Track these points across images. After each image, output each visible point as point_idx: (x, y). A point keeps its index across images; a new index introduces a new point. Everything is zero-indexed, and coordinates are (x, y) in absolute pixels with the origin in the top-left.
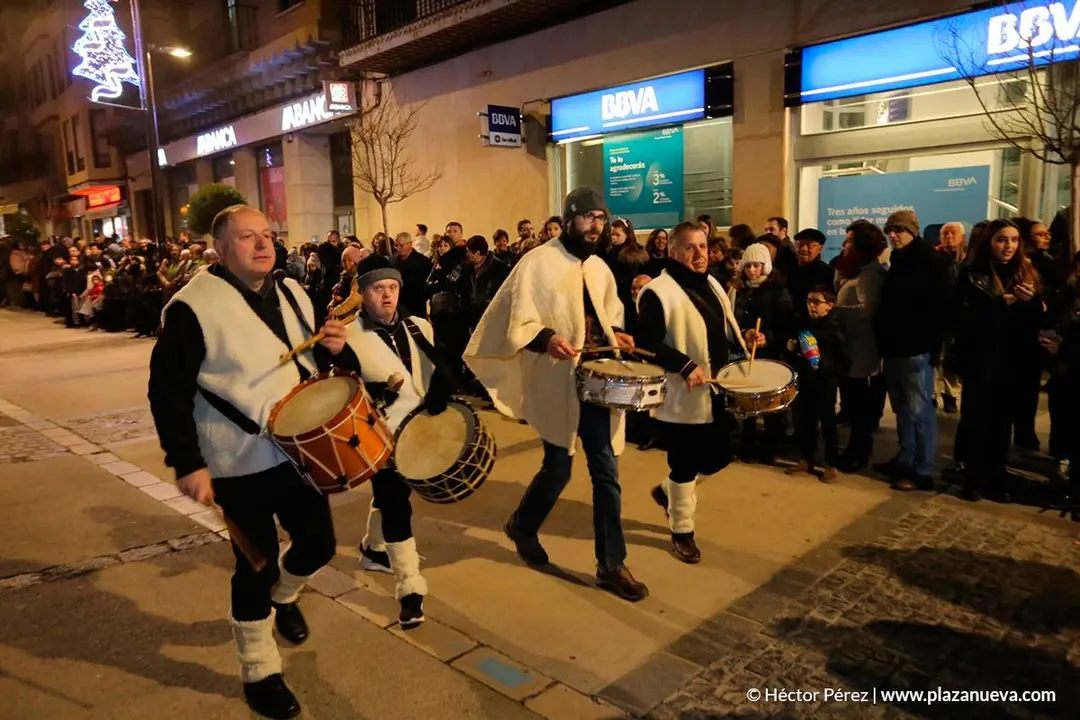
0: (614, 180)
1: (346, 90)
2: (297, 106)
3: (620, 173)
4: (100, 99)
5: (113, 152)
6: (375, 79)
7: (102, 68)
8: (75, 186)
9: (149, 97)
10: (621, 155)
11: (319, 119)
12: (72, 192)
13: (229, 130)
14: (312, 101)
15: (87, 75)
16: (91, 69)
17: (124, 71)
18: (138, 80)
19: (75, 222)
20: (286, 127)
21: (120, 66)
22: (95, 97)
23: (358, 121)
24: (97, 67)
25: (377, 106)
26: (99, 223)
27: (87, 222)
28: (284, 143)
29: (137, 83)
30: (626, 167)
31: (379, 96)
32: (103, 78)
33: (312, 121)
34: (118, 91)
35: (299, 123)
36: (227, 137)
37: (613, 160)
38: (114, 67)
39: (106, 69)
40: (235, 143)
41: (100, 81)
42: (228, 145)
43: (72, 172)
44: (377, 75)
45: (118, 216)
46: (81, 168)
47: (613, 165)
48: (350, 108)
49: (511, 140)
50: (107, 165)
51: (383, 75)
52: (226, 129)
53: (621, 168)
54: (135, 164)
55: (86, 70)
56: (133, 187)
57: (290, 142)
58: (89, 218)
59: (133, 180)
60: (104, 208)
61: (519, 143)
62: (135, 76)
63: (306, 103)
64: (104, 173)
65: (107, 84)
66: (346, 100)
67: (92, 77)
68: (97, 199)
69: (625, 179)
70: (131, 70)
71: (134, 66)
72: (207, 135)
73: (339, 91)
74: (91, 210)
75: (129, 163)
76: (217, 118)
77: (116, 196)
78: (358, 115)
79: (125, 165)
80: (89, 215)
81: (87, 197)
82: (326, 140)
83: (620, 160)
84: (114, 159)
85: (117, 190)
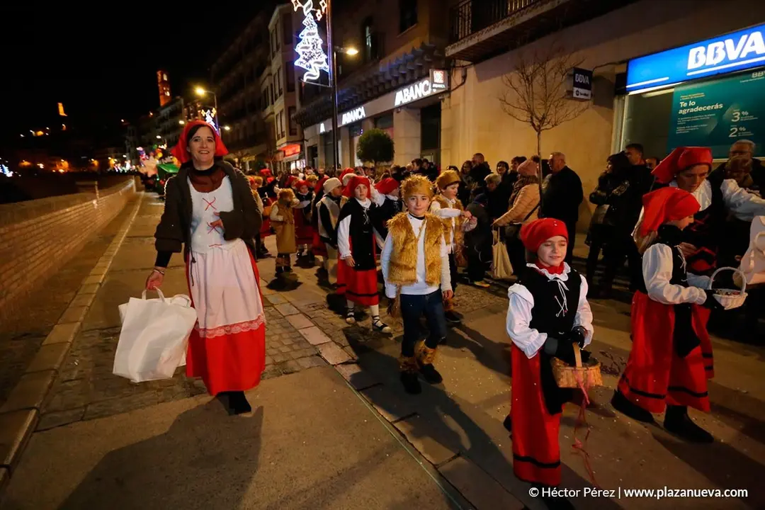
0: (681, 121)
1: (442, 75)
2: (406, 90)
3: (689, 114)
4: (308, 80)
5: (298, 127)
6: (463, 67)
7: (310, 61)
8: (280, 146)
9: (334, 80)
10: (692, 100)
11: (420, 96)
12: (278, 148)
13: (361, 109)
14: (416, 86)
15: (302, 66)
16: (304, 61)
17: (322, 63)
18: (328, 68)
19: (278, 164)
20: (397, 103)
21: (320, 60)
22: (305, 78)
23: (448, 95)
24: (307, 60)
25: (462, 84)
26: (289, 164)
27: (284, 163)
28: (395, 113)
29: (327, 71)
30: (698, 109)
31: (464, 77)
32: (310, 67)
33: (415, 98)
34: (317, 75)
35: (405, 101)
36: (360, 113)
37: (683, 104)
38: (316, 60)
39: (311, 62)
40: (364, 116)
41: (308, 69)
42: (360, 117)
43: (279, 139)
44: (465, 63)
45: (299, 159)
46: (283, 136)
47: (683, 108)
48: (444, 86)
49: (585, 95)
50: (295, 134)
51: (469, 63)
52: (359, 108)
53: (692, 110)
54: (308, 133)
55: (301, 62)
56: (307, 144)
57: (398, 112)
58: (285, 161)
59: (307, 141)
60: (293, 156)
61: (589, 97)
62: (328, 67)
63: (412, 88)
64: (294, 138)
65: (312, 71)
66: (442, 81)
67: (304, 67)
68: (289, 152)
69: (696, 118)
70: (325, 63)
71: (327, 60)
72: (348, 113)
73: (438, 76)
74: (286, 158)
75: (305, 132)
76: (355, 103)
77: (298, 150)
78: (448, 91)
79: (303, 133)
80: (285, 160)
81: (285, 152)
82: (419, 111)
83: (691, 104)
84: (298, 131)
85: (299, 147)
